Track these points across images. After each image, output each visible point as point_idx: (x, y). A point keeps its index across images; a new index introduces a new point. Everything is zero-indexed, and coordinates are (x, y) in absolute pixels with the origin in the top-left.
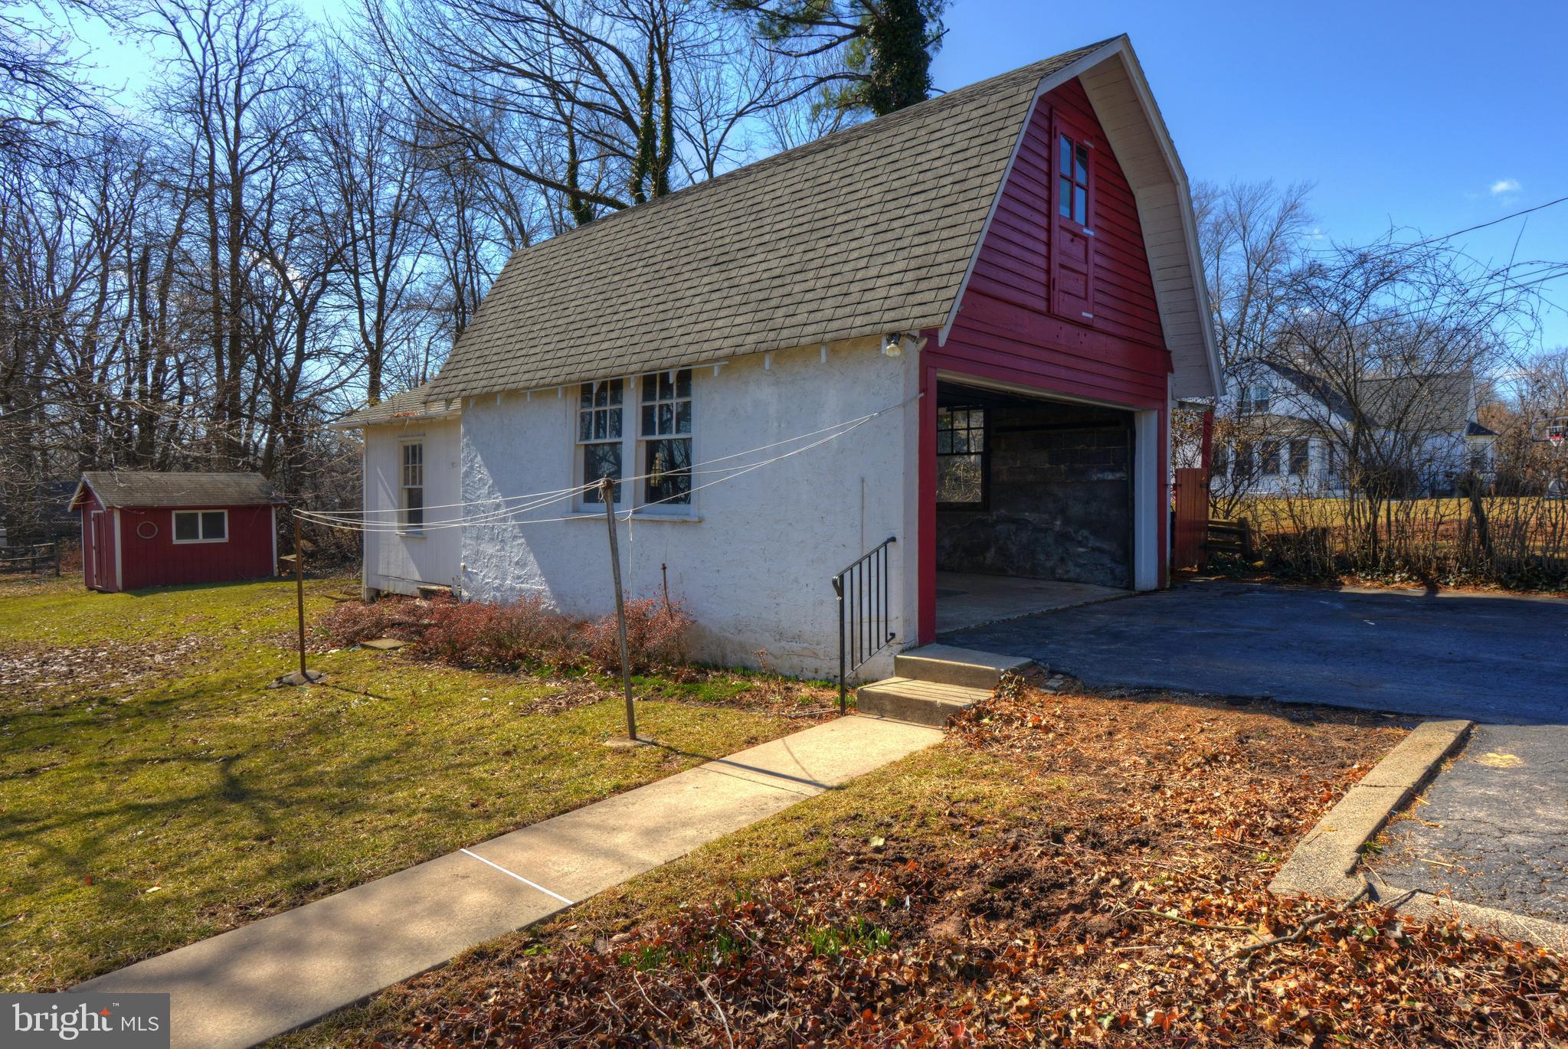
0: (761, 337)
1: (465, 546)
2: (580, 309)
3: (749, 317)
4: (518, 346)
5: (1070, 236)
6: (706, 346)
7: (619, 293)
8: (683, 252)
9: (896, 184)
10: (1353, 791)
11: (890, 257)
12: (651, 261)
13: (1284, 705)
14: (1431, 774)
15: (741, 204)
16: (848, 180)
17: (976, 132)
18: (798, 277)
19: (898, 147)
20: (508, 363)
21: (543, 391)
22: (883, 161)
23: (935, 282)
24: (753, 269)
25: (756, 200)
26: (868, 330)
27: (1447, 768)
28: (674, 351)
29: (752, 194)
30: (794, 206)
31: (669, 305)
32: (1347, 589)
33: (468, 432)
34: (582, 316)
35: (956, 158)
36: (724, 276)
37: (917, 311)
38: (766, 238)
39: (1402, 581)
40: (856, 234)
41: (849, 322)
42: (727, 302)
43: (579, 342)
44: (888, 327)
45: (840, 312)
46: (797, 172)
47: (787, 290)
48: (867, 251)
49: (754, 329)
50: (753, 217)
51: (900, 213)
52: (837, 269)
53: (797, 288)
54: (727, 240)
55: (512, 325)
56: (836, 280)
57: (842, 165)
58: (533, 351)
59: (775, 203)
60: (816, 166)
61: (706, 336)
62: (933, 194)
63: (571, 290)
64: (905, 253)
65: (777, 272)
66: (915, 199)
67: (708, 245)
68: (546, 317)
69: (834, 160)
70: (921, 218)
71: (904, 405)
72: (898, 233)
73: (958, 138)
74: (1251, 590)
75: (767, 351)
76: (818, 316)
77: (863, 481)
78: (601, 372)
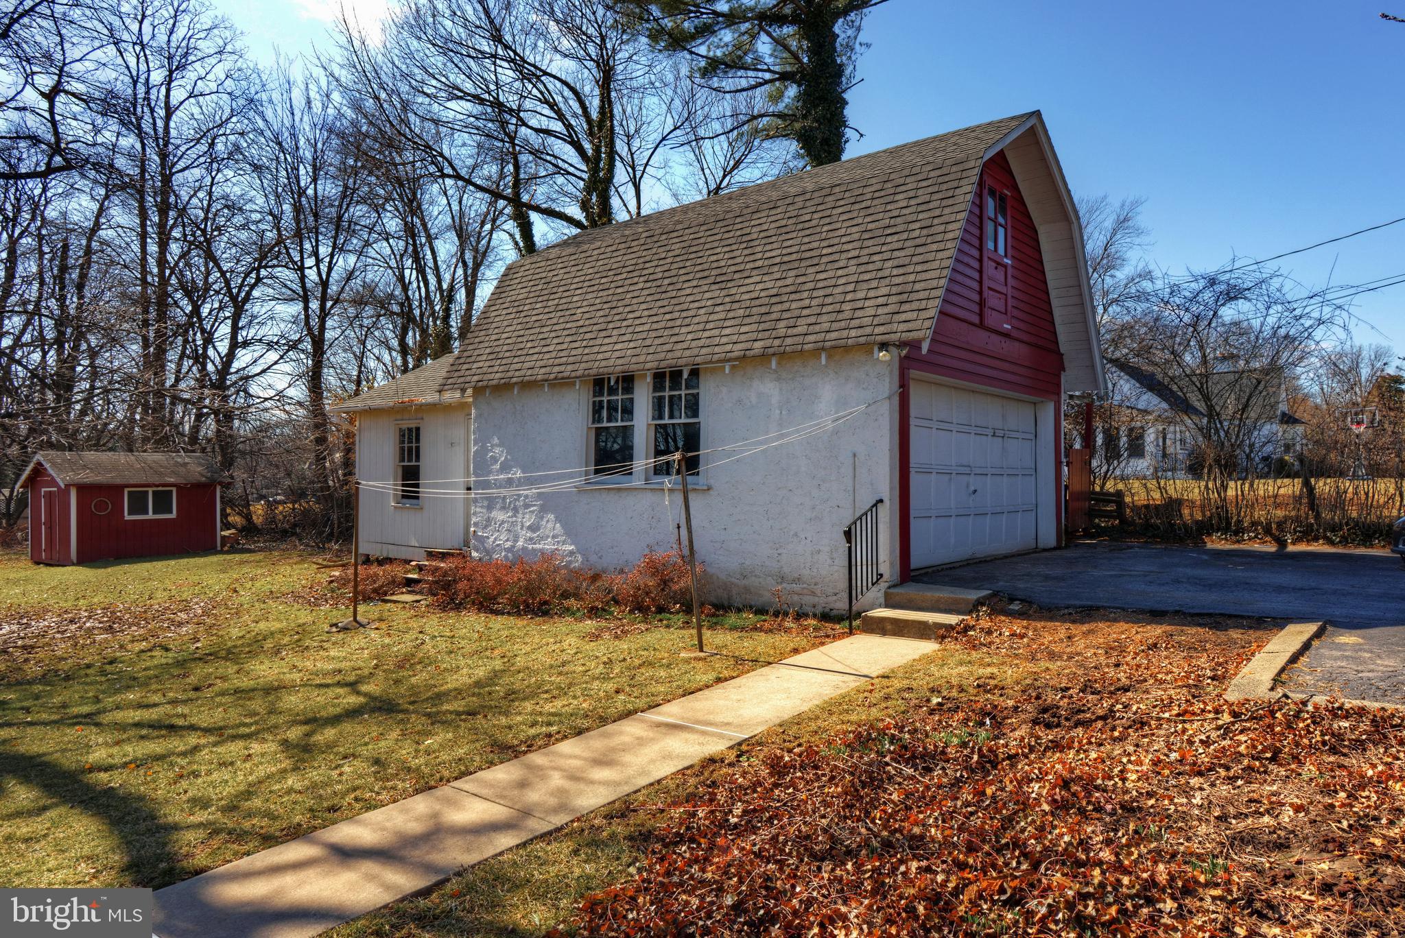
0: (768, 343)
1: (475, 514)
2: (587, 316)
3: (754, 327)
4: (529, 345)
5: (994, 265)
6: (717, 349)
7: (624, 302)
8: (682, 271)
9: (871, 226)
10: (1257, 655)
11: (874, 284)
12: (651, 277)
13: (1193, 615)
14: (1306, 646)
15: (731, 234)
16: (827, 220)
17: (936, 188)
18: (793, 297)
19: (869, 196)
20: (522, 359)
21: (560, 383)
22: (857, 206)
23: (915, 305)
24: (752, 288)
25: (744, 232)
26: (862, 340)
27: (1315, 643)
28: (687, 353)
29: (740, 226)
30: (781, 238)
31: (676, 315)
32: (1209, 546)
33: (479, 416)
34: (591, 321)
35: (920, 208)
36: (724, 293)
37: (903, 327)
38: (760, 263)
39: (1250, 539)
40: (841, 264)
41: (845, 333)
42: (731, 315)
43: (591, 343)
44: (879, 338)
45: (835, 326)
46: (779, 210)
47: (785, 306)
48: (854, 278)
49: (760, 336)
50: (744, 245)
51: (878, 249)
52: (828, 291)
53: (794, 305)
54: (723, 263)
55: (519, 327)
56: (829, 300)
57: (820, 208)
58: (545, 349)
59: (762, 235)
60: (796, 206)
61: (717, 341)
62: (905, 236)
63: (575, 299)
64: (887, 281)
65: (774, 291)
66: (889, 239)
67: (705, 266)
68: (555, 321)
69: (812, 203)
70: (896, 254)
71: (889, 398)
72: (878, 265)
73: (920, 192)
74: (1132, 547)
75: (774, 354)
76: (817, 328)
77: (855, 455)
78: (619, 369)
